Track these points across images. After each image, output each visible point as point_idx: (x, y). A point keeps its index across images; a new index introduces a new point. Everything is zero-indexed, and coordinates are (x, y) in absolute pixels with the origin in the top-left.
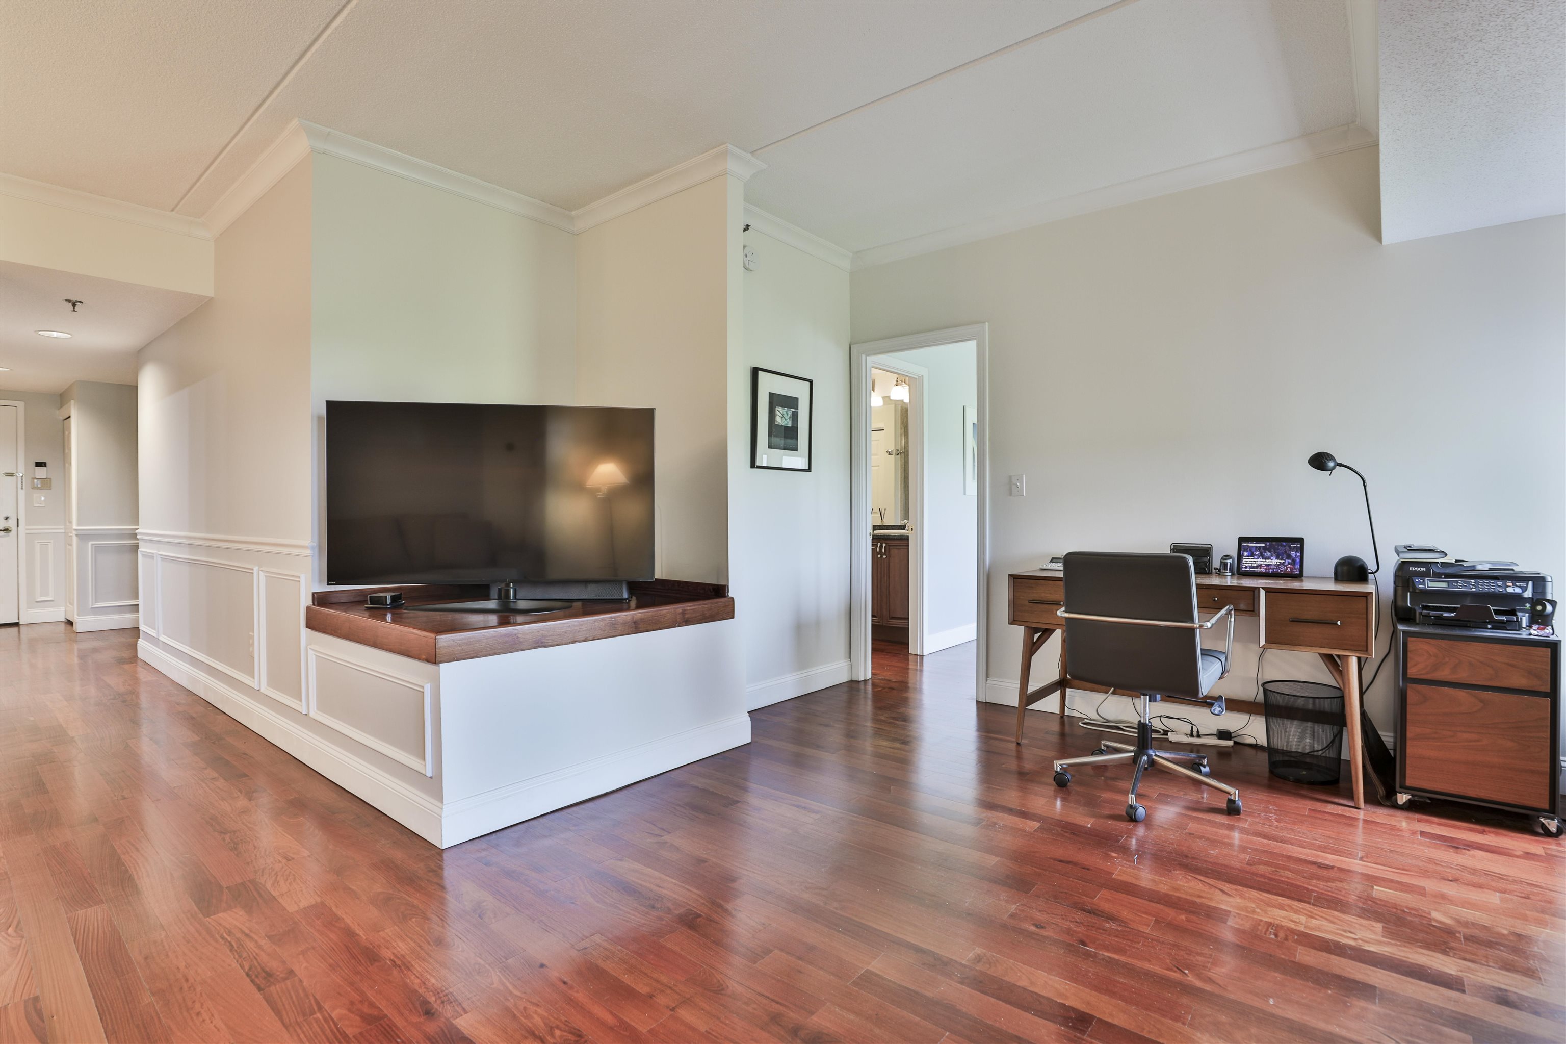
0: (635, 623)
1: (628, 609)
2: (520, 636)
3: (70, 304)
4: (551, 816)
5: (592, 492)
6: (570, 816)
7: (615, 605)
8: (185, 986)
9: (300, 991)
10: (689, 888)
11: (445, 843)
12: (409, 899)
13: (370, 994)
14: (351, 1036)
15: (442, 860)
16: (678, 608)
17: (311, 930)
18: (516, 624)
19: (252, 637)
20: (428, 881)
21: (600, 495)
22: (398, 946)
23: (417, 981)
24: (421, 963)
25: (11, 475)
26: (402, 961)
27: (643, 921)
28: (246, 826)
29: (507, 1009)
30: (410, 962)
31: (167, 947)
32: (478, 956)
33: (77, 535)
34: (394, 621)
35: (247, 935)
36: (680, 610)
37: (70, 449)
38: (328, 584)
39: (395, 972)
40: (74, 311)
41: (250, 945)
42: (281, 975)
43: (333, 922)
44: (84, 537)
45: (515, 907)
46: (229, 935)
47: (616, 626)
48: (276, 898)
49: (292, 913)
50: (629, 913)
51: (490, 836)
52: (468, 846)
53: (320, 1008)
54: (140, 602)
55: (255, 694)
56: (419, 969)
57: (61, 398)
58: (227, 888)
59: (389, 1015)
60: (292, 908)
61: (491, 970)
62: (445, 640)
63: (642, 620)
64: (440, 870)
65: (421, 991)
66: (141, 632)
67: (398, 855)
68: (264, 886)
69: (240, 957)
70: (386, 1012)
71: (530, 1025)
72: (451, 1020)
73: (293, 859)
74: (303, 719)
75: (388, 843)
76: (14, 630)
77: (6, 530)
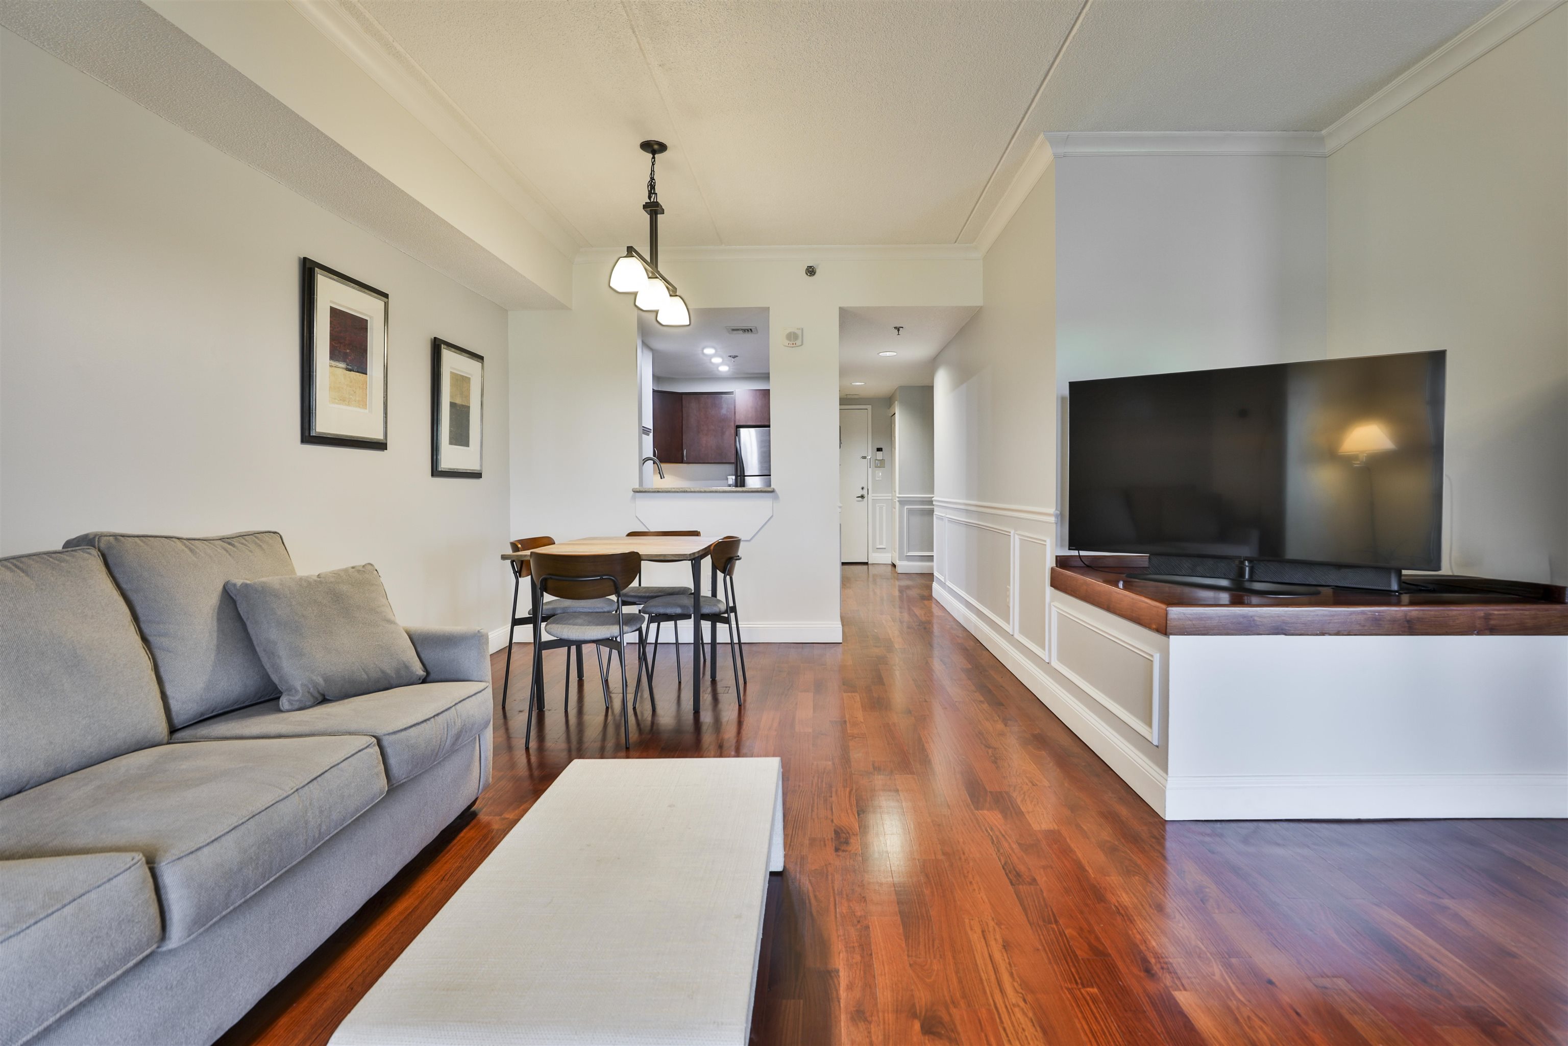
0: (1408, 621)
1: (1398, 603)
2: (1256, 618)
3: (897, 330)
4: (1285, 824)
5: (1347, 461)
6: (1310, 832)
7: (1381, 597)
8: (963, 857)
9: (1042, 900)
10: (1484, 980)
11: (1170, 815)
12: (1133, 856)
13: (1097, 929)
14: (1080, 958)
15: (1164, 830)
16: (1479, 610)
17: (1050, 851)
18: (1250, 605)
19: (1008, 590)
20: (1151, 846)
21: (1357, 464)
22: (1122, 896)
23: (1138, 936)
24: (1143, 922)
25: (864, 458)
26: (1125, 912)
27: (1408, 991)
28: (1003, 746)
29: (1229, 1008)
30: (1132, 916)
31: (951, 823)
32: (1199, 940)
33: (898, 501)
34: (1125, 588)
35: (1003, 835)
36: (1482, 614)
37: (895, 437)
38: (1069, 549)
39: (1119, 918)
40: (899, 334)
41: (1006, 845)
42: (1027, 879)
43: (1065, 851)
44: (903, 502)
45: (1241, 907)
46: (991, 831)
47: (1381, 622)
48: (1025, 813)
49: (1035, 831)
50: (1388, 973)
51: (1215, 823)
52: (1193, 826)
53: (1056, 922)
54: (934, 554)
55: (1009, 637)
56: (1140, 926)
57: (888, 401)
58: (990, 792)
59: (1112, 955)
60: (1036, 827)
61: (1213, 960)
62: (1176, 612)
63: (1420, 620)
64: (1162, 840)
65: (1143, 948)
66: (935, 577)
67: (1124, 812)
68: (1016, 800)
69: (999, 851)
70: (1110, 951)
71: (1254, 1038)
72: (1170, 989)
73: (1037, 785)
74: (1046, 666)
75: (1115, 798)
76: (865, 567)
77: (862, 497)
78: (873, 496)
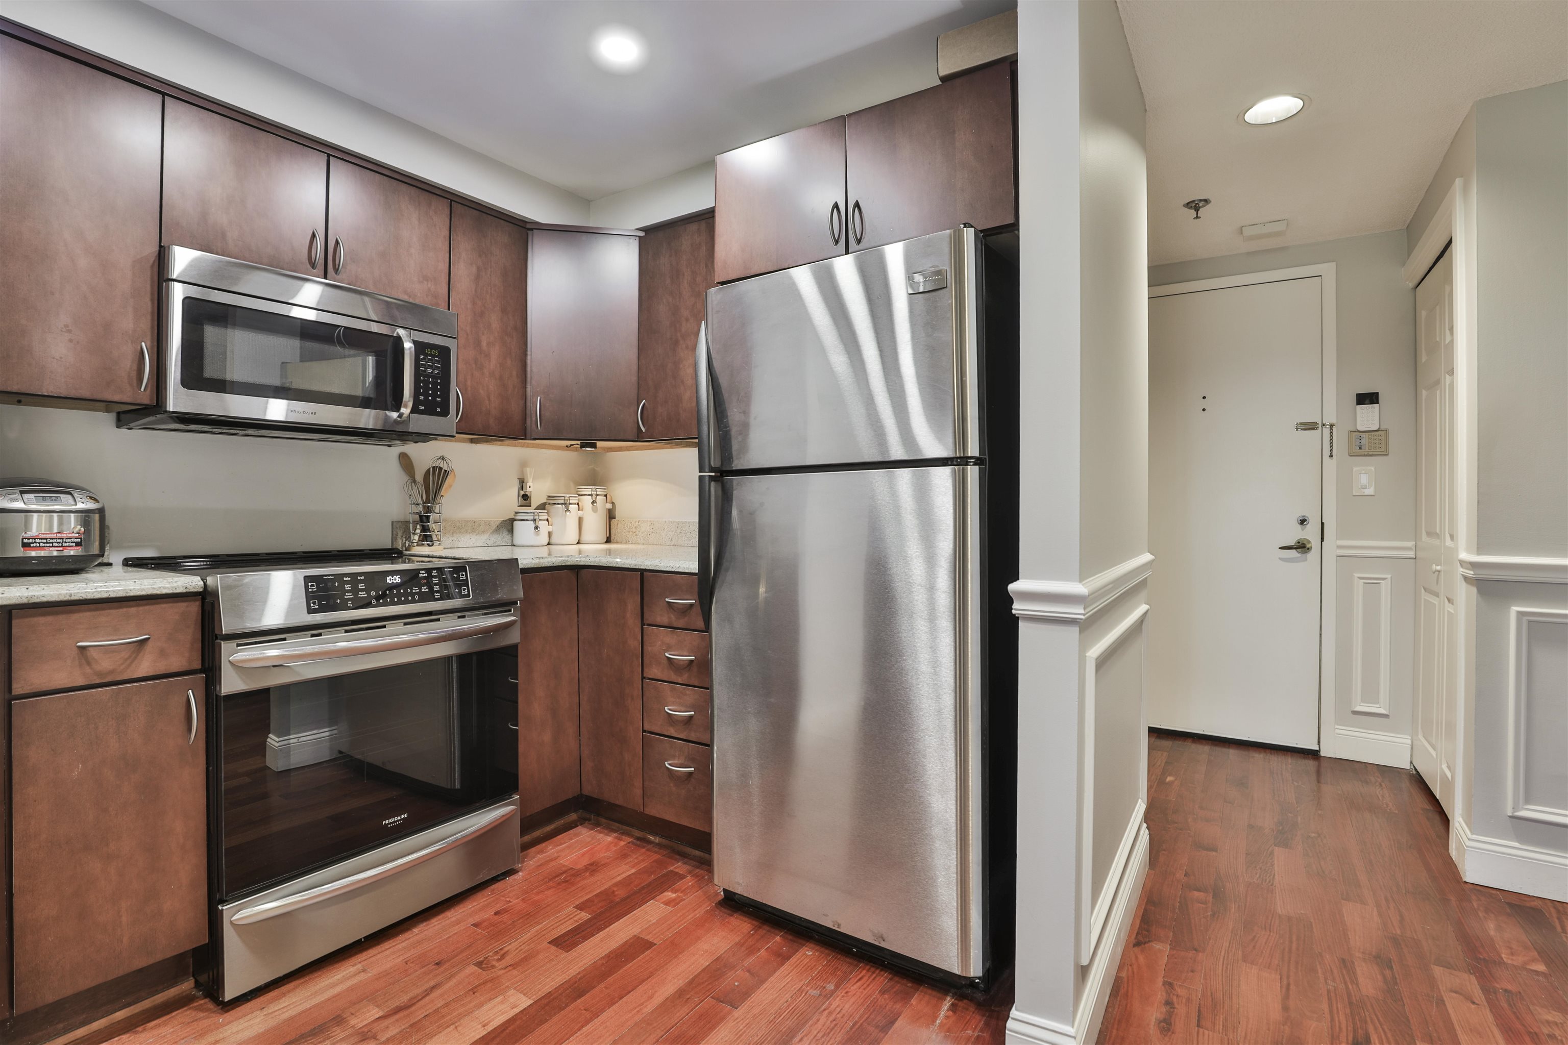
25: (1309, 425)
33: (1467, 577)
76: (1310, 764)
77: (1302, 547)
78: (1339, 547)
